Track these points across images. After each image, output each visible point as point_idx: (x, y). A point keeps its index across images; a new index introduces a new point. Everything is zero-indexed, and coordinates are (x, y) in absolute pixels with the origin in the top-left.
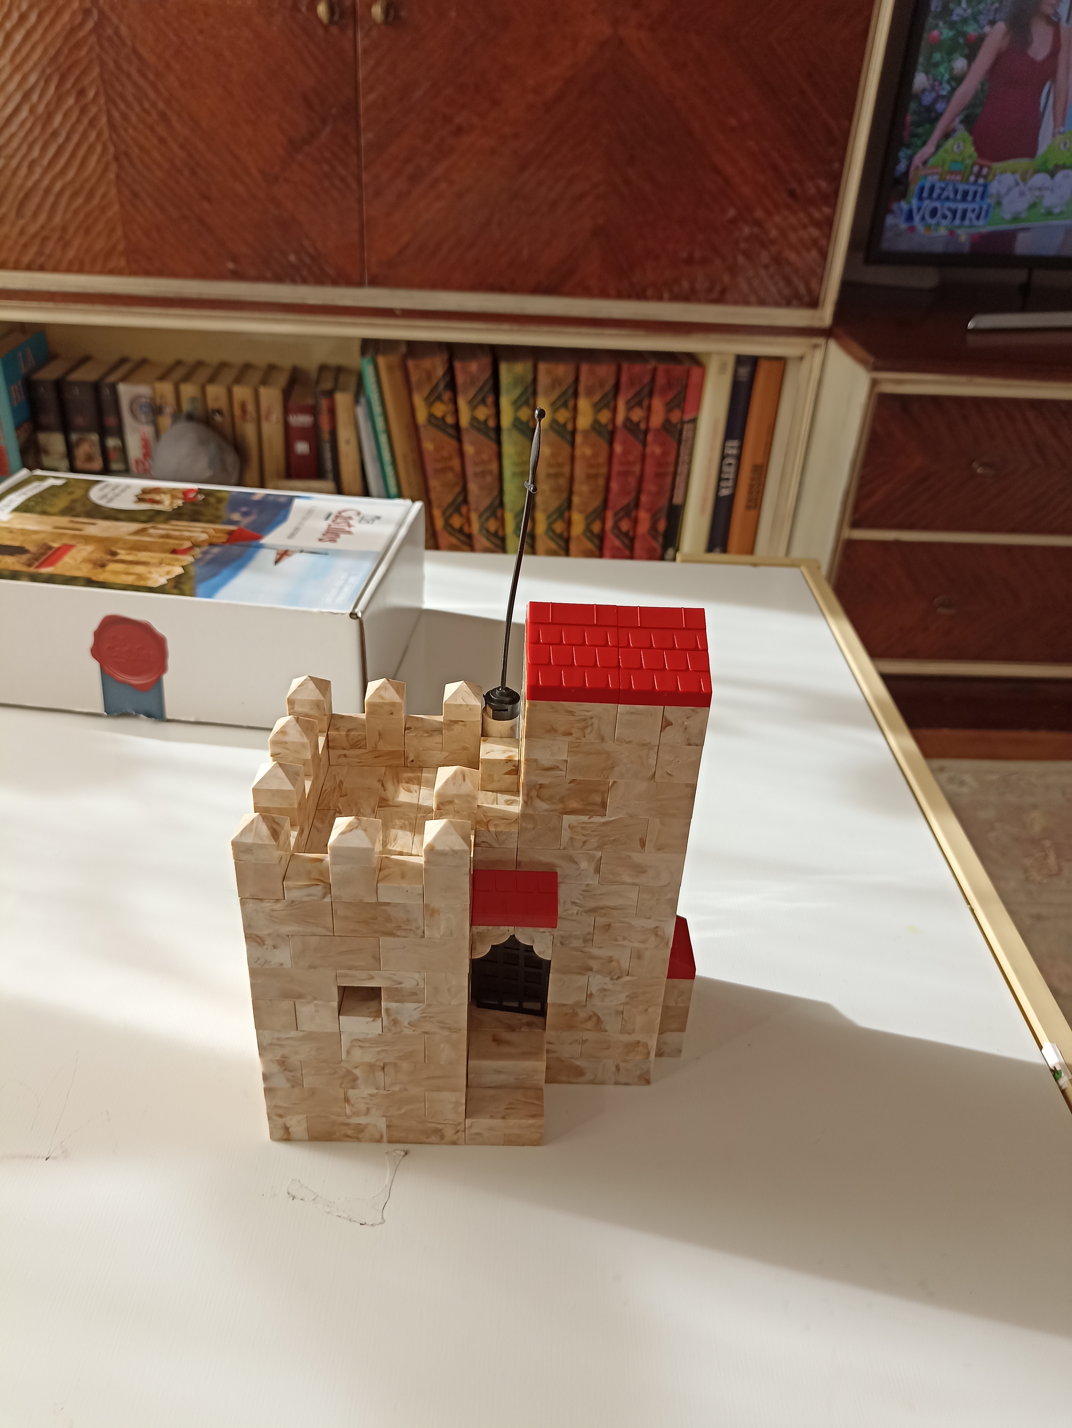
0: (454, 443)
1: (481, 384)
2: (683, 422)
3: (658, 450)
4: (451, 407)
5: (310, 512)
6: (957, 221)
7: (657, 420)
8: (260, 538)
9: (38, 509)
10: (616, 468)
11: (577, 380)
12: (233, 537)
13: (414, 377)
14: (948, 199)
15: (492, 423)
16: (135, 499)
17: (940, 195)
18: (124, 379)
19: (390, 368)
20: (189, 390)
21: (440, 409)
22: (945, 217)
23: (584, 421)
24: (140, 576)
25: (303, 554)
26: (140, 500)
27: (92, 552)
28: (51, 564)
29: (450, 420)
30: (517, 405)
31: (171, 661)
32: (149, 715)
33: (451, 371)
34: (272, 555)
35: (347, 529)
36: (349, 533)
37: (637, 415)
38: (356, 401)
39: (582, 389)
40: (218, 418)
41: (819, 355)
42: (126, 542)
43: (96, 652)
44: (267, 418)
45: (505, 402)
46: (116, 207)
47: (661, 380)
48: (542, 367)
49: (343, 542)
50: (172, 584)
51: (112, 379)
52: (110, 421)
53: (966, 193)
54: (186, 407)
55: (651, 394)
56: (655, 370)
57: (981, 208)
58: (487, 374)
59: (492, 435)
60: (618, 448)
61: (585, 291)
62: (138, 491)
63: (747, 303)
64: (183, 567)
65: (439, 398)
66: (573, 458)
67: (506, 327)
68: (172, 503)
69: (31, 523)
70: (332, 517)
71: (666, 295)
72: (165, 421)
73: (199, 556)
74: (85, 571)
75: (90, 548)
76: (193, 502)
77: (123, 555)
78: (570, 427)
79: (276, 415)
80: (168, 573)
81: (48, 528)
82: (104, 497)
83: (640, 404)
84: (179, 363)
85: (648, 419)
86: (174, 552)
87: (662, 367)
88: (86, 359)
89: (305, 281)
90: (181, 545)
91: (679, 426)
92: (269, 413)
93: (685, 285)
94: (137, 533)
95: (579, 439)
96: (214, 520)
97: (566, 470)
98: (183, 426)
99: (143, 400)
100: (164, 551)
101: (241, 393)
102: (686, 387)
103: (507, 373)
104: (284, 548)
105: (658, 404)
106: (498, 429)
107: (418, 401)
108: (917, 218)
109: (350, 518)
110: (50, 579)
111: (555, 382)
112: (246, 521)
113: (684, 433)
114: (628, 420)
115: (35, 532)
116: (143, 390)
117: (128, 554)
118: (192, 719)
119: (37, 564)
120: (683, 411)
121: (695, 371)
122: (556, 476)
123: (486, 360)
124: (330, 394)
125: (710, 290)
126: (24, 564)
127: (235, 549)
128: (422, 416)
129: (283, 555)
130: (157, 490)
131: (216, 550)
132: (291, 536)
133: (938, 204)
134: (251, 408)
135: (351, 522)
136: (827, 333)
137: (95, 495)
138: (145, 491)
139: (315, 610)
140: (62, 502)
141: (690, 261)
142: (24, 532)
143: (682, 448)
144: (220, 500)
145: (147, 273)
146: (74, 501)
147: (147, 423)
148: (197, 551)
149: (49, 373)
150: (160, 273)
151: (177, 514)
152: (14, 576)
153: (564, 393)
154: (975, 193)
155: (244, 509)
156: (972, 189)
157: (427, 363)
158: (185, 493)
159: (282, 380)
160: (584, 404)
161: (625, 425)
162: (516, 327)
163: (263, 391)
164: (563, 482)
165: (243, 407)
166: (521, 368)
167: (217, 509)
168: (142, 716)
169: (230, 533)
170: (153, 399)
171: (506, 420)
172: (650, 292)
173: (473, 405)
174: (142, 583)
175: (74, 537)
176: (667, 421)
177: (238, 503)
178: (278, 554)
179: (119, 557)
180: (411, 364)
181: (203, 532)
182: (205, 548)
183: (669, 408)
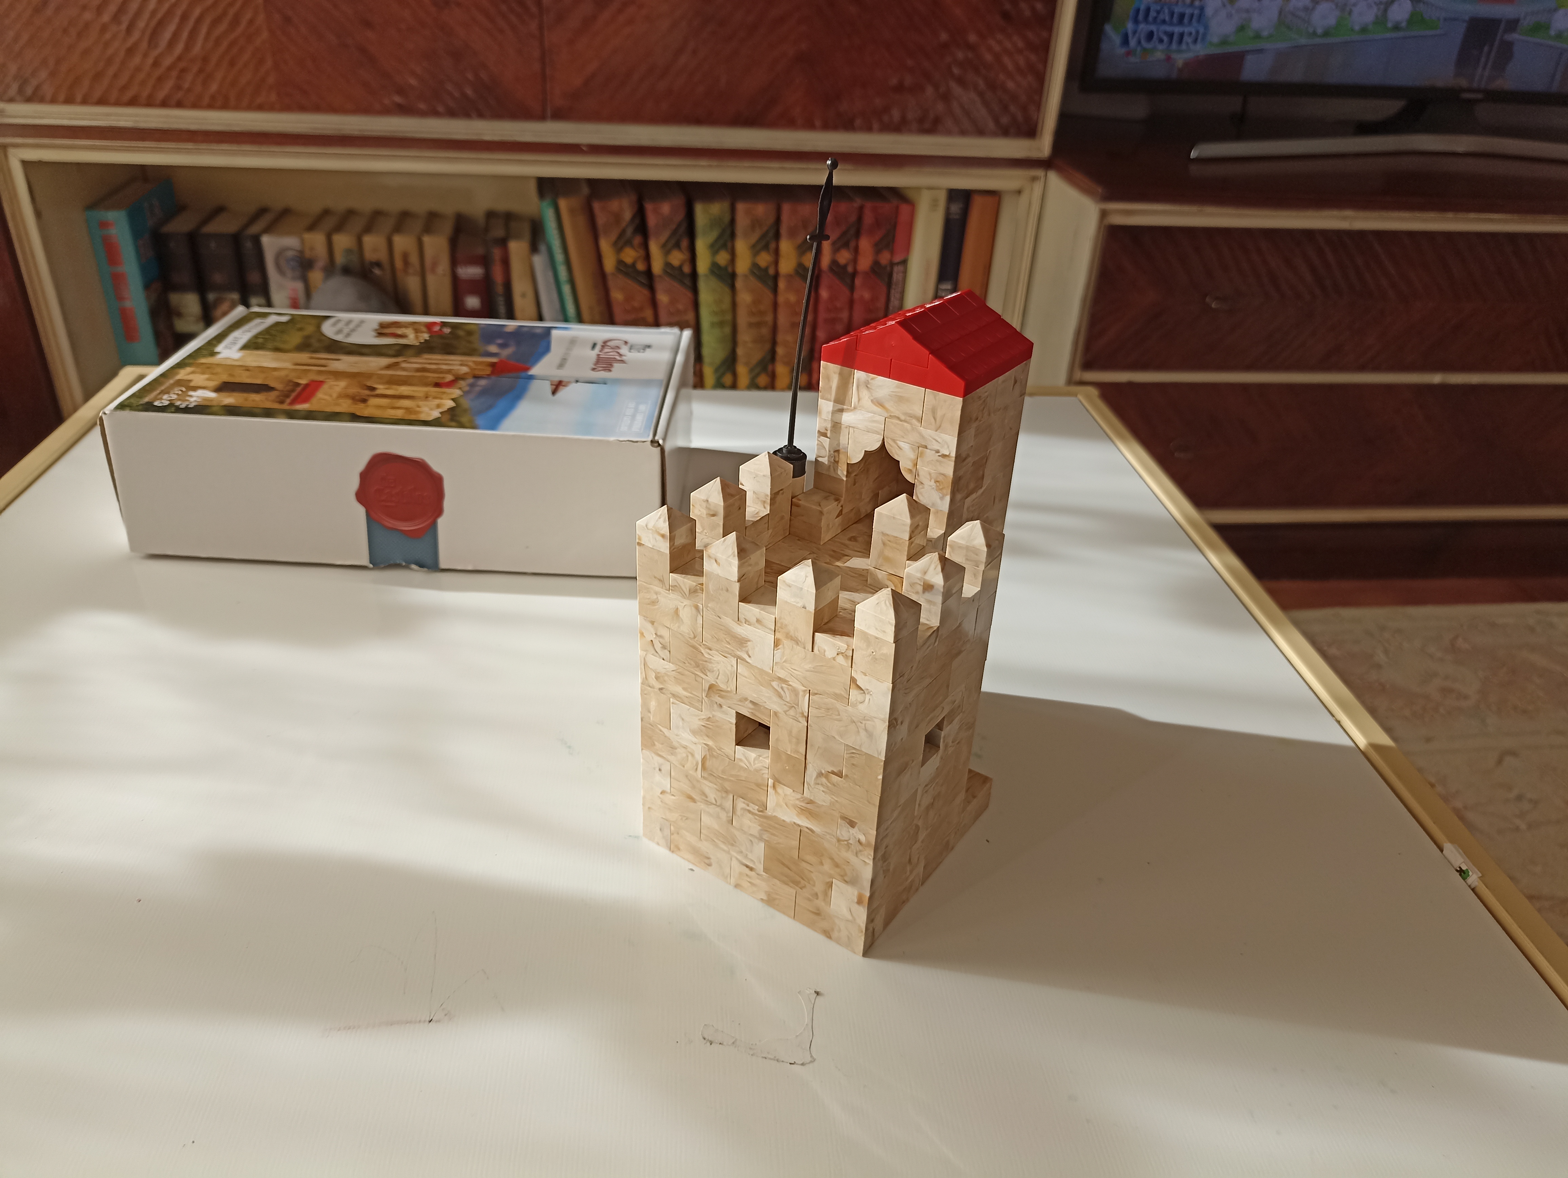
0: (646, 292)
1: (674, 226)
2: (892, 265)
3: (867, 295)
4: (642, 252)
5: (573, 342)
6: (1174, 46)
7: (865, 263)
8: (528, 369)
9: (270, 345)
10: (822, 315)
11: (778, 221)
12: (498, 369)
13: (601, 219)
14: (1164, 22)
15: (687, 269)
16: (374, 334)
17: (1155, 18)
18: (267, 230)
19: (572, 211)
20: (343, 241)
21: (630, 255)
22: (1161, 41)
23: (787, 266)
24: (407, 409)
25: (579, 384)
26: (380, 334)
27: (346, 388)
28: (306, 400)
29: (641, 266)
30: (715, 248)
31: (447, 504)
32: (421, 566)
33: (640, 214)
34: (547, 387)
35: (618, 358)
36: (622, 361)
37: (844, 257)
38: (534, 248)
39: (784, 230)
40: (377, 271)
41: (1038, 188)
42: (380, 377)
43: (361, 496)
44: (433, 270)
45: (702, 246)
46: (265, 35)
47: (868, 218)
48: (741, 207)
49: (618, 371)
50: (446, 418)
51: (254, 229)
52: (254, 277)
53: (1182, 16)
54: (340, 259)
55: (858, 234)
56: (861, 208)
57: (1197, 32)
58: (680, 216)
59: (688, 282)
60: (824, 294)
61: (787, 122)
62: (376, 326)
63: (963, 133)
64: (453, 400)
65: (629, 243)
66: (775, 305)
67: (703, 162)
68: (417, 337)
69: (265, 360)
70: (598, 348)
71: (876, 126)
72: (316, 276)
73: (467, 389)
74: (345, 406)
75: (342, 384)
76: (441, 336)
77: (381, 389)
78: (771, 271)
79: (444, 266)
80: (438, 406)
81: (288, 365)
82: (339, 332)
83: (846, 245)
84: (326, 212)
85: (855, 261)
86: (437, 385)
87: (869, 205)
88: (219, 210)
89: (481, 116)
90: (443, 378)
91: (888, 268)
92: (435, 265)
93: (896, 114)
94: (388, 367)
95: (782, 285)
96: (471, 352)
97: (769, 318)
98: (337, 282)
99: (290, 254)
100: (426, 385)
101: (402, 242)
102: (895, 226)
103: (703, 214)
104: (557, 379)
105: (865, 244)
106: (694, 275)
107: (605, 246)
108: (1133, 42)
109: (618, 347)
110: (310, 416)
111: (755, 223)
112: (506, 352)
113: (895, 276)
114: (834, 262)
115: (275, 369)
116: (291, 242)
117: (386, 389)
118: (470, 568)
119: (288, 401)
120: (892, 253)
121: (904, 209)
122: (758, 325)
123: (679, 201)
124: (503, 243)
125: (921, 120)
126: (274, 401)
127: (505, 381)
128: (609, 264)
129: (557, 386)
130: (396, 324)
131: (483, 382)
132: (561, 366)
133: (1153, 28)
134: (414, 259)
135: (622, 351)
136: (1046, 164)
137: (328, 329)
138: (383, 325)
139: (612, 439)
140: (296, 338)
141: (900, 88)
142: (262, 369)
143: (893, 291)
144: (470, 333)
145: (302, 108)
146: (308, 337)
147: (294, 279)
148: (462, 383)
149: (181, 225)
150: (317, 108)
151: (426, 348)
152: (268, 413)
153: (763, 236)
154: (1192, 15)
155: (500, 341)
156: (1188, 11)
157: (614, 205)
158: (429, 326)
159: (447, 228)
160: (786, 246)
161: (831, 269)
162: (714, 163)
163: (427, 239)
164: (765, 331)
165: (405, 257)
166: (717, 208)
167: (470, 342)
168: (413, 566)
169: (493, 365)
170: (301, 252)
171: (703, 266)
172: (858, 122)
173: (666, 249)
174: (413, 417)
175: (320, 372)
176: (876, 263)
177: (491, 335)
178: (552, 385)
179: (378, 392)
180: (597, 206)
181: (461, 365)
182: (471, 381)
183: (878, 248)
